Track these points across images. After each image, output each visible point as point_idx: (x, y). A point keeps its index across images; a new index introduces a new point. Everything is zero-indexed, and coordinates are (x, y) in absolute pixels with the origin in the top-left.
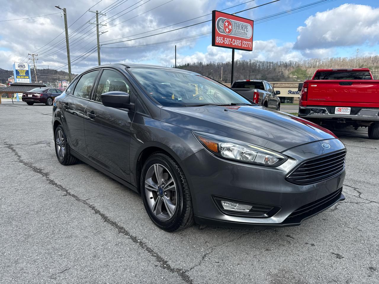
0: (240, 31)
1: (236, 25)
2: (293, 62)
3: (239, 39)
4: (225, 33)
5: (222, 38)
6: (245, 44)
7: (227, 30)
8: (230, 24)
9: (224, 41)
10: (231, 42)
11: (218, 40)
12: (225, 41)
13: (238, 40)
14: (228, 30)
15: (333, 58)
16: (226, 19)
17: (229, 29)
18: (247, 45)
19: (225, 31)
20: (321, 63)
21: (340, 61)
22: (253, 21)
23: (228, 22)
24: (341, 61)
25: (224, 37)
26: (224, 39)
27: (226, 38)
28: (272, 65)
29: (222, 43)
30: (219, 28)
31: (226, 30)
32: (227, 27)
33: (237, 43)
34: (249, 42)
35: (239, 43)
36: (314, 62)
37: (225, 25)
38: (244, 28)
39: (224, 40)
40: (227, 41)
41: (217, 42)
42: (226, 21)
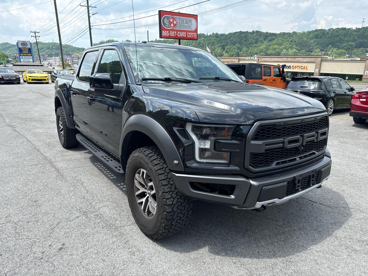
0: (185, 25)
1: (180, 20)
3: (184, 31)
4: (171, 28)
5: (167, 32)
6: (190, 35)
7: (172, 25)
8: (174, 20)
9: (170, 34)
10: (177, 35)
11: (164, 33)
12: (171, 34)
13: (182, 33)
16: (170, 16)
17: (174, 24)
18: (192, 36)
22: (197, 15)
23: (172, 18)
25: (169, 31)
26: (169, 33)
27: (171, 32)
29: (168, 35)
30: (164, 24)
31: (171, 25)
32: (172, 23)
33: (182, 35)
34: (194, 33)
35: (184, 35)
37: (170, 21)
38: (188, 22)
40: (172, 34)
41: (164, 35)
42: (170, 18)
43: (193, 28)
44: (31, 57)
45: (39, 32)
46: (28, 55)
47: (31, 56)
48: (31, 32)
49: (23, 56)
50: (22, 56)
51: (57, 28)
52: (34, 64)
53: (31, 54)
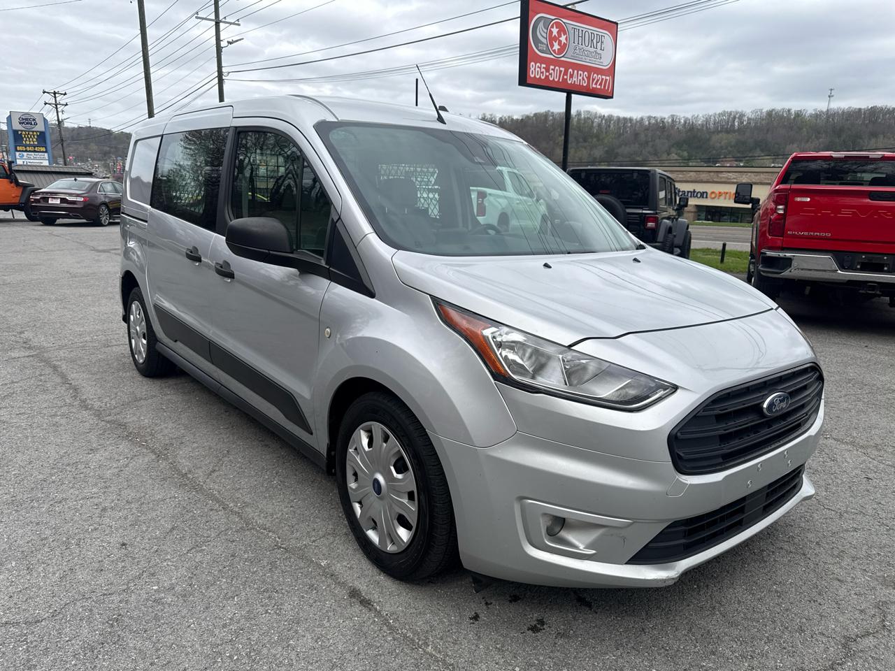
0: (586, 48)
1: (577, 33)
2: (679, 119)
3: (584, 68)
4: (552, 54)
5: (544, 66)
6: (598, 80)
7: (556, 47)
8: (562, 30)
9: (547, 74)
10: (565, 77)
11: (535, 70)
12: (551, 74)
13: (580, 72)
14: (559, 47)
15: (773, 110)
16: (553, 18)
17: (560, 42)
18: (601, 84)
19: (552, 48)
20: (746, 123)
21: (788, 118)
22: (617, 24)
23: (558, 25)
24: (793, 117)
25: (548, 62)
26: (547, 70)
27: (552, 67)
28: (629, 125)
29: (543, 78)
30: (537, 41)
31: (552, 46)
32: (555, 39)
33: (578, 79)
34: (606, 75)
35: (583, 78)
36: (728, 119)
37: (551, 32)
38: (595, 41)
39: (549, 72)
40: (555, 75)
41: (532, 76)
42: (553, 24)
43: (605, 63)
44: (46, 154)
45: (65, 94)
46: (36, 149)
47: (46, 152)
48: (44, 92)
49: (23, 151)
50: (20, 151)
51: (142, 69)
52: (66, 170)
53: (46, 148)
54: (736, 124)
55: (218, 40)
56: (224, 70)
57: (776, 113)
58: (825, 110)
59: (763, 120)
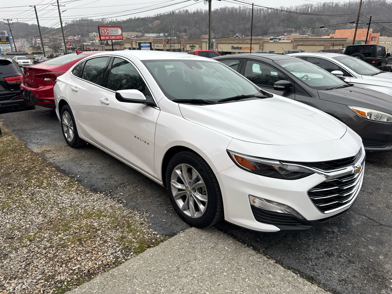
0: (114, 32)
1: (111, 30)
2: (284, 8)
7: (106, 33)
10: (110, 38)
13: (113, 37)
15: (325, 3)
20: (314, 9)
21: (332, 6)
22: (121, 26)
23: (106, 30)
24: (334, 6)
27: (106, 37)
28: (262, 12)
29: (104, 39)
30: (102, 33)
32: (106, 32)
34: (120, 36)
36: (306, 8)
38: (116, 31)
43: (119, 34)
44: (10, 44)
45: (12, 20)
46: (6, 43)
47: (9, 43)
48: (4, 20)
49: (2, 44)
53: (9, 42)
54: (309, 10)
55: (59, 11)
56: (62, 20)
57: (327, 4)
58: (348, 2)
59: (321, 7)
